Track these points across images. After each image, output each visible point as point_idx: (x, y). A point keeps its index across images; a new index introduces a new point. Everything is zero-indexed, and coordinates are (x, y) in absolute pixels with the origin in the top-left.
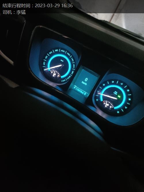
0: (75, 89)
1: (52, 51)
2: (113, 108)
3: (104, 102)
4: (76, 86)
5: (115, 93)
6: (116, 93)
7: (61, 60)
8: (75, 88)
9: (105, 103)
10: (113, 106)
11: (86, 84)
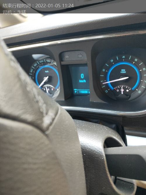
0: (77, 92)
1: (33, 68)
2: (131, 90)
3: (117, 89)
4: (76, 90)
6: (123, 71)
7: (46, 72)
9: (118, 91)
10: (130, 88)
11: (85, 81)
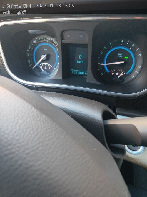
1: (31, 45)
2: (125, 74)
3: (112, 72)
4: (73, 70)
5: (120, 56)
7: (44, 49)
8: (72, 72)
11: (82, 62)
